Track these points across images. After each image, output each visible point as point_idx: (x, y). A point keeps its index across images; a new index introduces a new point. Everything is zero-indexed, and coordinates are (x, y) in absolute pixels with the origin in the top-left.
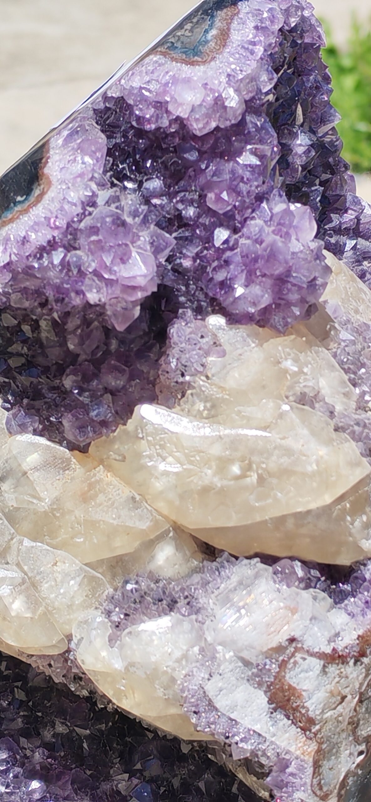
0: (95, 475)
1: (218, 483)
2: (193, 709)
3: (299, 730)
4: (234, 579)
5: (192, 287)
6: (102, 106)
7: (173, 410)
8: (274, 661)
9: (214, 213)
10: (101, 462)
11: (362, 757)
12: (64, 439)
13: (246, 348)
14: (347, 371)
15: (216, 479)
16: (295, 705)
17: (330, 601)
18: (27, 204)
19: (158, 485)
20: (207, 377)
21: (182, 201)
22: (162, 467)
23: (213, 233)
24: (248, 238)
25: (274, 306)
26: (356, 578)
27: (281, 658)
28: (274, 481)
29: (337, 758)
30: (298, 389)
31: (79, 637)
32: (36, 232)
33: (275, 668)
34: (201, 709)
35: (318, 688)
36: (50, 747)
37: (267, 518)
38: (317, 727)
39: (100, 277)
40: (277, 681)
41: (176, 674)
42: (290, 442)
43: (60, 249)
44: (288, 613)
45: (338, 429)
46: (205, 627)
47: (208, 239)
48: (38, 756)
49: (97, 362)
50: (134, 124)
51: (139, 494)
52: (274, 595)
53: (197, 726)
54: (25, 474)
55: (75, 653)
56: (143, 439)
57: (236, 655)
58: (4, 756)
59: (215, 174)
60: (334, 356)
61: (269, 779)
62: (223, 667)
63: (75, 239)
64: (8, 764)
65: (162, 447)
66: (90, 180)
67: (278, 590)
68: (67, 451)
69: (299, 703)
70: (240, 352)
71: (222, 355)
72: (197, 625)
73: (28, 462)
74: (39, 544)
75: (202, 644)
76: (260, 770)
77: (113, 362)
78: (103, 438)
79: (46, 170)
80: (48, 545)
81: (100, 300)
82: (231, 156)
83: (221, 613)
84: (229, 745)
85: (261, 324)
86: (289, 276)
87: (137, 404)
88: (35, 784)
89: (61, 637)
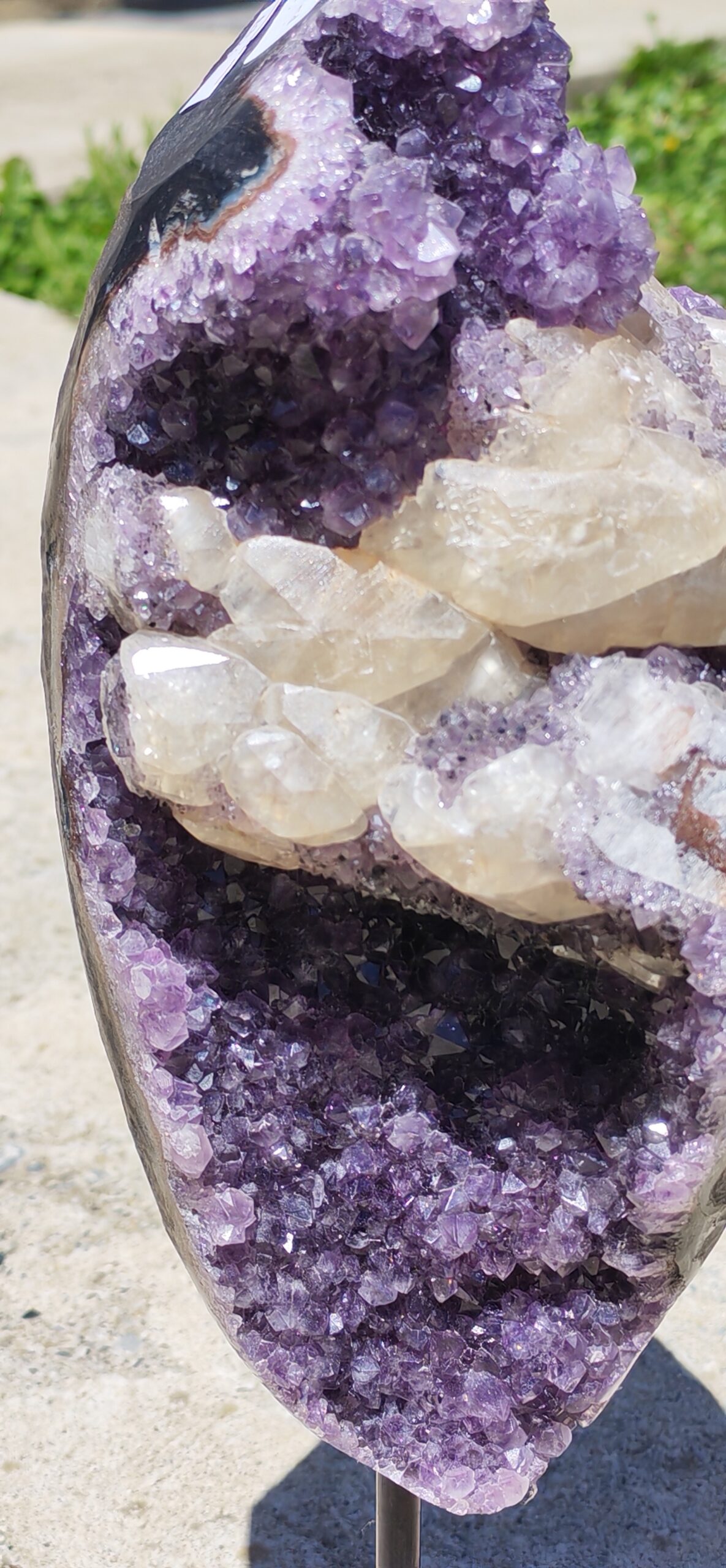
0: (374, 577)
1: (562, 552)
2: (579, 869)
3: (719, 872)
4: (598, 685)
5: (479, 283)
6: (317, 35)
7: (480, 462)
8: (673, 783)
9: (504, 169)
10: (380, 556)
12: (324, 530)
13: (571, 357)
14: (686, 380)
15: (558, 548)
16: (709, 839)
17: (723, 694)
18: (263, 178)
19: (473, 572)
21: (455, 157)
22: (477, 543)
23: (506, 196)
24: (558, 197)
25: (599, 293)
27: (684, 778)
28: (640, 536)
30: (643, 408)
31: (391, 805)
32: (294, 211)
33: (677, 793)
34: (590, 869)
36: (309, 992)
37: (633, 591)
39: (390, 267)
40: (683, 811)
41: (550, 826)
42: (653, 479)
43: (329, 235)
44: (684, 715)
45: (706, 454)
46: (576, 754)
47: (499, 208)
48: (295, 1008)
49: (370, 407)
50: (379, 50)
51: (442, 593)
52: (661, 694)
53: (585, 891)
54: (273, 591)
55: (385, 830)
56: (444, 509)
57: (624, 784)
58: (246, 1017)
59: (507, 106)
60: (667, 361)
61: (686, 949)
62: (610, 804)
63: (347, 216)
64: (251, 1027)
65: (475, 516)
66: (348, 130)
67: (664, 687)
68: (326, 549)
69: (713, 836)
70: (563, 363)
71: (541, 371)
72: (565, 753)
73: (274, 574)
74: (308, 688)
75: (576, 778)
76: (672, 939)
77: (393, 404)
78: (383, 519)
79: (279, 127)
80: (321, 686)
81: (393, 302)
82: (520, 79)
83: (596, 731)
84: (629, 912)
85: (581, 321)
86: (618, 245)
87: (426, 462)
88: (295, 1048)
89: (360, 811)
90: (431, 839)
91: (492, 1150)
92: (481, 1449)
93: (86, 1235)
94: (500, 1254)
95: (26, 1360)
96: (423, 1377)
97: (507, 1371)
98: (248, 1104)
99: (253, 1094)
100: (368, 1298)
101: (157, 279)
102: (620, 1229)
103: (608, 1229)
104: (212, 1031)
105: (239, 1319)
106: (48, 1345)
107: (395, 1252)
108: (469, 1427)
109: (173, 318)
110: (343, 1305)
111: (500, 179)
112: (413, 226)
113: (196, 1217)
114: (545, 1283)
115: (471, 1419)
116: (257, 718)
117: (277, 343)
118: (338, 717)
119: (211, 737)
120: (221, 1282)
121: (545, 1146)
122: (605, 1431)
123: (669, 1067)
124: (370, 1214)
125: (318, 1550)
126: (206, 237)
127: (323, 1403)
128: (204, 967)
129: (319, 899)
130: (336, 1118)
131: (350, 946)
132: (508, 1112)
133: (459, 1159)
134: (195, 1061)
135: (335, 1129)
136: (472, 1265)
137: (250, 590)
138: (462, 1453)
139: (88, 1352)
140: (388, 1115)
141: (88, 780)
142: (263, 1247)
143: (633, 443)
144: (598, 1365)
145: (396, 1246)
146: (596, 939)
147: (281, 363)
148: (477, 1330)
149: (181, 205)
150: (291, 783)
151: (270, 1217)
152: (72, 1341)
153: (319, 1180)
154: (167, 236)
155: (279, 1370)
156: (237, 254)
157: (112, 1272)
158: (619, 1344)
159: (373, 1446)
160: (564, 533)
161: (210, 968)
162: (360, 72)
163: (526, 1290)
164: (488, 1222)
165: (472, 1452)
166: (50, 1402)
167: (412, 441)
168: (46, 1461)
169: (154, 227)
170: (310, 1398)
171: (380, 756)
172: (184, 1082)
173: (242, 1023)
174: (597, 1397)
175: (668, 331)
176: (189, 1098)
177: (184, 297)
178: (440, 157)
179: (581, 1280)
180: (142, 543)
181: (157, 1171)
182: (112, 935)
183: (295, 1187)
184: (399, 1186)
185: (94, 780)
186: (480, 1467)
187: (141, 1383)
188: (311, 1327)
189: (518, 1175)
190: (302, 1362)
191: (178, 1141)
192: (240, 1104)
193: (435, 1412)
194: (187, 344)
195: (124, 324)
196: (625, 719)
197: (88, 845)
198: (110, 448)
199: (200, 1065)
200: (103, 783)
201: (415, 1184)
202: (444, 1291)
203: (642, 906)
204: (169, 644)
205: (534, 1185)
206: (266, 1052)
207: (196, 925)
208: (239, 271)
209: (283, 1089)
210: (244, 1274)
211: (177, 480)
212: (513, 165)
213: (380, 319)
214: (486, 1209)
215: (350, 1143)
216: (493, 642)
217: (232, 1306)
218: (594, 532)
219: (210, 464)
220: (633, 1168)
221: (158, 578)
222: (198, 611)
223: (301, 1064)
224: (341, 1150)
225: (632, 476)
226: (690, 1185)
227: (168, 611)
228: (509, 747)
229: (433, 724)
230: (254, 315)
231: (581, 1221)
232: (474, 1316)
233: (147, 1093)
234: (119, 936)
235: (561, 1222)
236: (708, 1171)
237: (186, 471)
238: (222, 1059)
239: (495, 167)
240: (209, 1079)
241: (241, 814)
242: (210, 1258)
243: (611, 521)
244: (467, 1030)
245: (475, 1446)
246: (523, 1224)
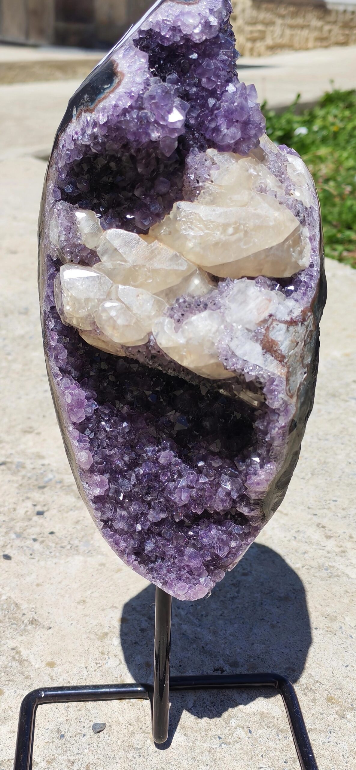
0: (154, 245)
1: (223, 238)
2: (225, 358)
3: (278, 362)
4: (235, 289)
5: (197, 135)
6: (137, 37)
7: (194, 203)
8: (262, 327)
9: (207, 90)
10: (156, 238)
11: (306, 375)
12: (135, 227)
13: (230, 164)
14: (276, 176)
15: (222, 237)
16: (275, 349)
17: (284, 295)
18: (112, 88)
19: (190, 245)
20: (212, 181)
21: (188, 85)
22: (192, 233)
23: (207, 101)
24: (227, 101)
25: (242, 139)
26: (296, 282)
27: (266, 326)
28: (253, 233)
29: (296, 375)
30: (257, 185)
31: (156, 331)
32: (121, 100)
33: (263, 331)
34: (228, 357)
35: (285, 339)
36: (131, 404)
37: (250, 254)
38: (287, 360)
39: (158, 124)
40: (265, 338)
41: (214, 341)
42: (259, 211)
43: (135, 110)
44: (267, 302)
45: (281, 203)
46: (225, 315)
47: (204, 105)
48: (125, 409)
49: (153, 179)
50: (160, 42)
51: (179, 253)
52: (259, 293)
53: (227, 366)
54: (116, 250)
55: (155, 341)
56: (180, 220)
57: (243, 327)
58: (107, 412)
59: (208, 65)
60: (269, 168)
61: (265, 390)
62: (237, 334)
63: (142, 103)
64: (109, 416)
65: (191, 223)
66: (145, 71)
67: (260, 291)
68: (137, 234)
69: (277, 348)
70: (227, 166)
71: (218, 168)
72: (221, 314)
73: (116, 243)
74: (128, 287)
75: (225, 323)
76: (259, 386)
77: (161, 178)
78: (158, 223)
79: (119, 69)
80: (133, 286)
81: (159, 137)
82: (214, 56)
83: (233, 306)
84: (243, 375)
85: (235, 151)
86: (249, 121)
87: (174, 202)
88: (125, 424)
89: (145, 334)
90: (170, 344)
91: (197, 466)
92: (191, 577)
93: (75, 506)
94: (199, 504)
95: (48, 549)
96: (170, 550)
97: (201, 549)
98: (107, 445)
99: (109, 441)
100: (151, 519)
101: (75, 128)
102: (243, 498)
103: (238, 497)
104: (94, 416)
105: (102, 524)
106: (57, 544)
107: (161, 502)
108: (187, 569)
109: (79, 142)
110: (141, 521)
111: (204, 94)
112: (167, 108)
113: (87, 485)
114: (215, 516)
115: (188, 566)
116: (108, 297)
117: (117, 152)
118: (138, 298)
119: (90, 304)
120: (96, 509)
121: (216, 465)
122: (257, 585)
123: (260, 436)
124: (152, 488)
125: (146, 621)
126: (91, 111)
127: (133, 557)
128: (92, 393)
129: (135, 369)
130: (140, 452)
131: (146, 387)
132: (203, 452)
133: (185, 469)
134: (88, 427)
135: (139, 456)
136: (188, 508)
137: (107, 249)
138: (184, 578)
139: (71, 547)
140: (159, 451)
141: (51, 321)
142: (111, 498)
143: (252, 198)
144: (234, 548)
145: (161, 500)
146: (233, 386)
147: (118, 160)
148: (191, 533)
149: (84, 100)
150: (120, 322)
151: (115, 487)
152: (65, 543)
153: (133, 474)
154: (78, 112)
155: (117, 544)
156: (101, 118)
157: (83, 520)
158: (243, 541)
159: (152, 574)
160: (224, 231)
161: (94, 393)
162: (153, 51)
163: (209, 519)
164: (194, 492)
165: (187, 578)
166: (55, 564)
167: (168, 193)
168: (52, 584)
169: (75, 109)
170: (128, 555)
171: (153, 313)
172: (84, 435)
173: (105, 414)
174: (233, 560)
175: (271, 158)
176: (85, 441)
177: (83, 134)
178: (182, 85)
179: (229, 517)
180: (68, 230)
181: (74, 468)
182: (58, 379)
183: (124, 476)
184: (163, 478)
185: (53, 321)
186: (190, 583)
187: (89, 559)
188: (129, 528)
189: (205, 476)
190: (125, 541)
191: (80, 456)
192: (105, 445)
193: (174, 562)
194: (85, 153)
195: (63, 146)
196: (244, 302)
197: (51, 346)
198: (59, 194)
199: (89, 428)
200: (56, 322)
201: (168, 477)
202: (178, 517)
203: (248, 373)
204: (78, 268)
205: (211, 479)
206: (114, 425)
207: (89, 377)
208: (101, 123)
209: (120, 440)
210: (104, 507)
211: (82, 207)
212: (210, 89)
213: (154, 144)
214: (193, 488)
215: (144, 461)
216: (198, 272)
217: (100, 518)
218: (236, 230)
219: (95, 201)
220: (247, 474)
221: (74, 243)
222: (89, 256)
223: (127, 430)
224: (142, 464)
225: (251, 209)
226: (267, 481)
227: (77, 256)
228: (200, 311)
229: (174, 302)
230: (108, 141)
231: (228, 494)
232: (190, 528)
233: (71, 439)
234: (61, 380)
235: (221, 494)
236: (274, 476)
237: (86, 204)
238: (98, 427)
239: (203, 89)
240: (93, 434)
241: (102, 333)
242: (91, 500)
243: (242, 227)
244: (189, 421)
245: (188, 576)
246: (207, 494)
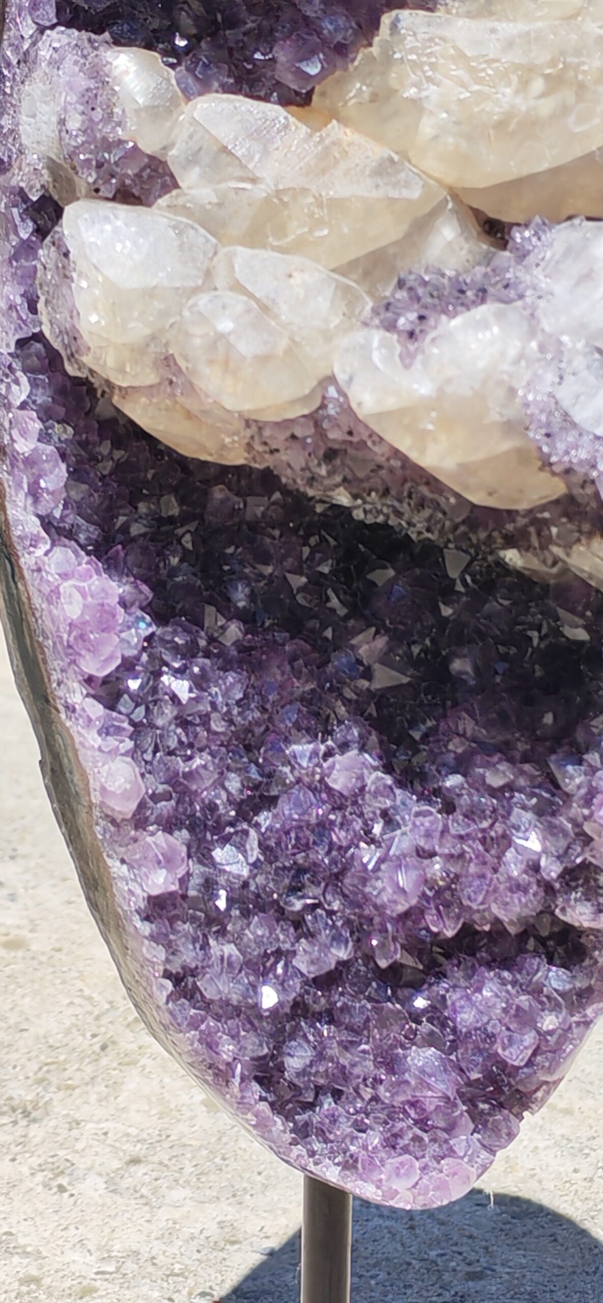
0: (328, 135)
1: (522, 104)
2: (544, 431)
4: (559, 247)
7: (437, 14)
10: (334, 114)
12: (278, 84)
15: (518, 101)
19: (430, 128)
22: (435, 95)
28: (601, 89)
31: (349, 370)
34: (555, 429)
36: (247, 619)
37: (594, 148)
41: (515, 384)
46: (539, 313)
48: (232, 634)
51: (397, 153)
53: (550, 455)
54: (224, 149)
55: (341, 399)
56: (401, 60)
57: (587, 344)
58: (178, 643)
62: (575, 363)
64: (185, 656)
65: (433, 66)
68: (279, 107)
72: (528, 312)
73: (225, 133)
74: (261, 252)
75: (540, 337)
78: (338, 73)
80: (275, 249)
83: (560, 288)
84: (593, 482)
87: (383, 13)
88: (231, 678)
89: (315, 383)
90: (391, 403)
91: (438, 790)
92: (426, 1137)
94: (448, 905)
97: (454, 1045)
98: (180, 742)
99: (187, 735)
100: (304, 968)
103: (561, 876)
104: (145, 657)
105: (169, 985)
107: (335, 911)
108: (412, 1113)
110: (276, 977)
113: (125, 868)
114: (495, 942)
115: (414, 1102)
116: (207, 282)
118: (292, 281)
119: (157, 305)
120: (152, 938)
121: (495, 780)
124: (308, 870)
127: (256, 1088)
128: (137, 587)
129: (256, 515)
130: (274, 761)
131: (289, 562)
132: (457, 747)
133: (403, 803)
134: (127, 690)
135: (271, 773)
136: (417, 921)
137: (200, 149)
138: (405, 1140)
140: (329, 754)
141: (17, 382)
142: (194, 904)
144: (551, 1033)
145: (336, 905)
146: (555, 530)
148: (420, 1003)
150: (246, 347)
151: (202, 870)
153: (253, 833)
155: (210, 1046)
158: (572, 1016)
159: (307, 1144)
160: (525, 84)
161: (144, 588)
164: (437, 867)
170: (242, 1080)
171: (335, 321)
172: (114, 714)
173: (174, 650)
176: (119, 730)
179: (531, 944)
180: (89, 100)
182: (40, 552)
183: (227, 839)
184: (341, 836)
185: (24, 380)
186: (423, 1156)
188: (242, 997)
189: (466, 815)
190: (234, 1037)
191: (108, 777)
192: (173, 743)
193: (375, 1099)
196: (588, 278)
197: (15, 455)
198: (51, 11)
199: (132, 696)
200: (32, 383)
201: (356, 833)
202: (387, 954)
204: (112, 211)
205: (484, 826)
206: (200, 683)
207: (128, 541)
209: (218, 726)
210: (174, 931)
211: (122, 40)
214: (432, 854)
215: (287, 788)
216: (450, 205)
217: (161, 968)
218: (555, 83)
219: (156, 24)
220: (589, 798)
221: (104, 139)
222: (145, 174)
223: (238, 695)
224: (277, 798)
225: (592, 28)
227: (113, 175)
228: (470, 306)
229: (390, 288)
231: (534, 866)
232: (417, 987)
233: (73, 728)
234: (46, 554)
235: (513, 866)
237: (132, 31)
238: (154, 690)
240: (141, 711)
241: (190, 388)
242: (138, 912)
243: (571, 73)
244: (412, 662)
245: (419, 1132)
246: (473, 869)
